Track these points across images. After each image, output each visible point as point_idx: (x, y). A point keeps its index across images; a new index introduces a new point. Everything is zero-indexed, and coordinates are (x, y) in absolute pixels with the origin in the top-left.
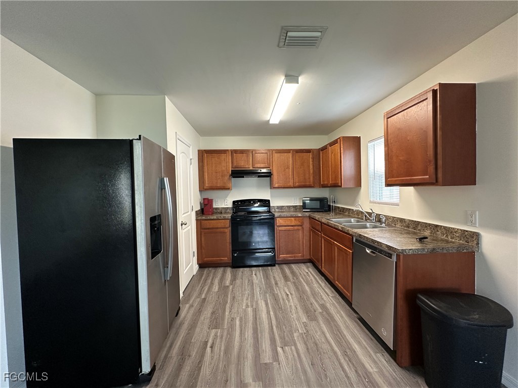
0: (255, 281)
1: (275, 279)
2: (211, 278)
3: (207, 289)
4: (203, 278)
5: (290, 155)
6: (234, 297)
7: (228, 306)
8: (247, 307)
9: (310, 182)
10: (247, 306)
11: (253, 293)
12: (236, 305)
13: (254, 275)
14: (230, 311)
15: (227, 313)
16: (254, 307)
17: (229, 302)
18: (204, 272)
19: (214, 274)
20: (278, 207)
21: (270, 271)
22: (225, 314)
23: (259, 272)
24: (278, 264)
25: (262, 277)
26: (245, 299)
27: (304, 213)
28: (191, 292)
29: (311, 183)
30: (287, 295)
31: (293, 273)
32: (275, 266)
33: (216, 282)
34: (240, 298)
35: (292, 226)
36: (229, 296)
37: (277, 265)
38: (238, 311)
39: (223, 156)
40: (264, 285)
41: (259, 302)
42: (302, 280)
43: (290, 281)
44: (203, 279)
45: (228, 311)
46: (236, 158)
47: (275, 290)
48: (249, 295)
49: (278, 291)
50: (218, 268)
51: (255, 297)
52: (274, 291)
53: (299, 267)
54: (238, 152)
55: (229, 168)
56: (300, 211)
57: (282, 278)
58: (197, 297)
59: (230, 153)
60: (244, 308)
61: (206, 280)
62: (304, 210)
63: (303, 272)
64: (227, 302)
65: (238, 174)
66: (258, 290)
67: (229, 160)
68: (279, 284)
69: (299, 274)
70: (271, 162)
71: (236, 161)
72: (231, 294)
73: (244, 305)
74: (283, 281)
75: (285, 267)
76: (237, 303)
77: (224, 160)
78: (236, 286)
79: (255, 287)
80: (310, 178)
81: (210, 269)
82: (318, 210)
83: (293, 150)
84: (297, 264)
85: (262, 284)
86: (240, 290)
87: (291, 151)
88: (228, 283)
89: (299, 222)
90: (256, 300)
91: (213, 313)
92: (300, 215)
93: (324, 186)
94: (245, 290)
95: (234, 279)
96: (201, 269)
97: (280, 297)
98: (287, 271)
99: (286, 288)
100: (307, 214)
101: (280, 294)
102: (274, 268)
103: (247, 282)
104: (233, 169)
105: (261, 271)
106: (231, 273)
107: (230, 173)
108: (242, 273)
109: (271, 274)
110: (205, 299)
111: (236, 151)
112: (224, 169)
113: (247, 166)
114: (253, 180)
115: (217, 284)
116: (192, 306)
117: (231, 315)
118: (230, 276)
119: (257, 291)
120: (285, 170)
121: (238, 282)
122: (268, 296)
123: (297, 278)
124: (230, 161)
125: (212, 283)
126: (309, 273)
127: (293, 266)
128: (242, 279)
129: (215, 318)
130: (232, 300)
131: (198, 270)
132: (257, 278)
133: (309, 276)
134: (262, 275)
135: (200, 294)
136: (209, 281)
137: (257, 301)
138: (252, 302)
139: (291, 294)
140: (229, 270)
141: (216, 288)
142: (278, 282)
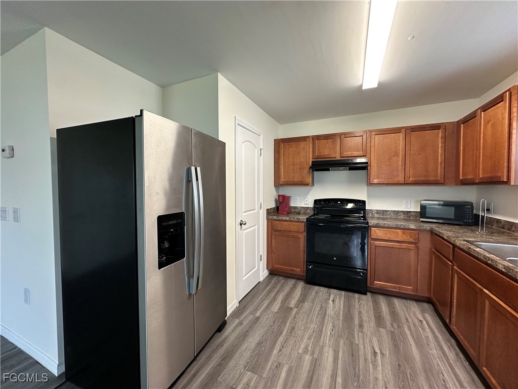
0: (330, 311)
1: (360, 317)
2: (276, 291)
3: (266, 305)
4: (268, 288)
5: (401, 136)
6: (293, 328)
7: (281, 339)
8: (304, 352)
9: (437, 176)
10: (306, 351)
11: (321, 331)
12: (291, 342)
13: (331, 302)
14: (280, 350)
15: (275, 352)
16: (316, 356)
17: (284, 333)
18: (272, 280)
19: (282, 286)
20: (378, 212)
21: (357, 300)
22: (273, 351)
23: (340, 298)
24: (372, 292)
25: (342, 307)
26: (307, 336)
27: (422, 224)
28: (247, 304)
29: (439, 177)
30: (375, 353)
31: (394, 314)
32: (365, 294)
33: (280, 298)
34: (300, 333)
35: (398, 242)
36: (288, 324)
37: (369, 294)
38: (290, 353)
39: (302, 144)
40: (341, 322)
41: (326, 349)
42: (408, 332)
43: (385, 327)
44: (266, 290)
45: (278, 348)
46: (319, 146)
47: (356, 336)
48: (314, 332)
49: (361, 341)
50: (289, 279)
51: (322, 339)
52: (354, 337)
53: (407, 307)
54: (322, 138)
55: (309, 158)
56: (416, 221)
57: (373, 319)
58: (251, 313)
59: (311, 139)
60: (300, 352)
61: (270, 292)
62: (421, 219)
63: (413, 317)
64: (281, 333)
65: (322, 165)
66: (330, 327)
67: (309, 149)
68: (365, 329)
69: (404, 321)
70: (368, 148)
71: (319, 150)
72: (291, 323)
73: (303, 346)
74: (373, 324)
75: (382, 301)
76: (294, 339)
77: (304, 149)
78: (301, 311)
79: (326, 320)
80: (437, 170)
81: (280, 278)
82: (451, 222)
83: (406, 128)
84: (404, 301)
85: (339, 319)
86: (305, 319)
87: (403, 130)
88: (293, 303)
89: (411, 237)
90: (321, 344)
91: (259, 344)
92: (412, 227)
93: (465, 183)
94: (312, 321)
95: (302, 300)
96: (271, 276)
97: (361, 353)
98: (383, 307)
99: (375, 340)
100: (427, 227)
101: (362, 347)
102: (363, 297)
103: (318, 308)
104: (314, 160)
105: (343, 298)
106: (302, 290)
107: (311, 164)
108: (316, 293)
109: (357, 306)
110: (258, 318)
111: (318, 137)
112: (302, 160)
113: (333, 156)
114: (342, 174)
115: (280, 302)
116: (241, 324)
117: (279, 356)
118: (299, 294)
119: (328, 328)
120: (390, 159)
121: (307, 305)
122: (341, 342)
123: (399, 327)
124: (311, 150)
125: (274, 299)
126: (424, 322)
127: (397, 302)
128: (313, 303)
129: (257, 354)
130: (289, 331)
131: (267, 277)
132: (334, 307)
133: (423, 329)
134: (342, 304)
135: (256, 309)
136: (273, 294)
137: (322, 347)
138: (315, 345)
139: (382, 353)
140: (301, 285)
141: (276, 307)
142: (364, 323)
